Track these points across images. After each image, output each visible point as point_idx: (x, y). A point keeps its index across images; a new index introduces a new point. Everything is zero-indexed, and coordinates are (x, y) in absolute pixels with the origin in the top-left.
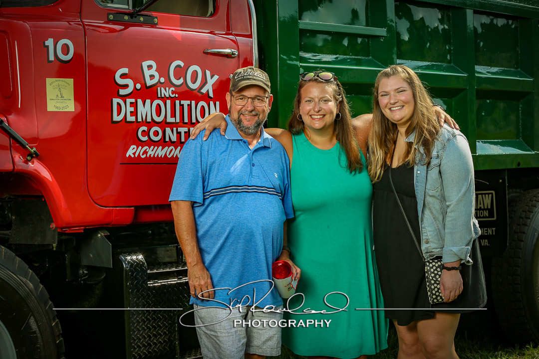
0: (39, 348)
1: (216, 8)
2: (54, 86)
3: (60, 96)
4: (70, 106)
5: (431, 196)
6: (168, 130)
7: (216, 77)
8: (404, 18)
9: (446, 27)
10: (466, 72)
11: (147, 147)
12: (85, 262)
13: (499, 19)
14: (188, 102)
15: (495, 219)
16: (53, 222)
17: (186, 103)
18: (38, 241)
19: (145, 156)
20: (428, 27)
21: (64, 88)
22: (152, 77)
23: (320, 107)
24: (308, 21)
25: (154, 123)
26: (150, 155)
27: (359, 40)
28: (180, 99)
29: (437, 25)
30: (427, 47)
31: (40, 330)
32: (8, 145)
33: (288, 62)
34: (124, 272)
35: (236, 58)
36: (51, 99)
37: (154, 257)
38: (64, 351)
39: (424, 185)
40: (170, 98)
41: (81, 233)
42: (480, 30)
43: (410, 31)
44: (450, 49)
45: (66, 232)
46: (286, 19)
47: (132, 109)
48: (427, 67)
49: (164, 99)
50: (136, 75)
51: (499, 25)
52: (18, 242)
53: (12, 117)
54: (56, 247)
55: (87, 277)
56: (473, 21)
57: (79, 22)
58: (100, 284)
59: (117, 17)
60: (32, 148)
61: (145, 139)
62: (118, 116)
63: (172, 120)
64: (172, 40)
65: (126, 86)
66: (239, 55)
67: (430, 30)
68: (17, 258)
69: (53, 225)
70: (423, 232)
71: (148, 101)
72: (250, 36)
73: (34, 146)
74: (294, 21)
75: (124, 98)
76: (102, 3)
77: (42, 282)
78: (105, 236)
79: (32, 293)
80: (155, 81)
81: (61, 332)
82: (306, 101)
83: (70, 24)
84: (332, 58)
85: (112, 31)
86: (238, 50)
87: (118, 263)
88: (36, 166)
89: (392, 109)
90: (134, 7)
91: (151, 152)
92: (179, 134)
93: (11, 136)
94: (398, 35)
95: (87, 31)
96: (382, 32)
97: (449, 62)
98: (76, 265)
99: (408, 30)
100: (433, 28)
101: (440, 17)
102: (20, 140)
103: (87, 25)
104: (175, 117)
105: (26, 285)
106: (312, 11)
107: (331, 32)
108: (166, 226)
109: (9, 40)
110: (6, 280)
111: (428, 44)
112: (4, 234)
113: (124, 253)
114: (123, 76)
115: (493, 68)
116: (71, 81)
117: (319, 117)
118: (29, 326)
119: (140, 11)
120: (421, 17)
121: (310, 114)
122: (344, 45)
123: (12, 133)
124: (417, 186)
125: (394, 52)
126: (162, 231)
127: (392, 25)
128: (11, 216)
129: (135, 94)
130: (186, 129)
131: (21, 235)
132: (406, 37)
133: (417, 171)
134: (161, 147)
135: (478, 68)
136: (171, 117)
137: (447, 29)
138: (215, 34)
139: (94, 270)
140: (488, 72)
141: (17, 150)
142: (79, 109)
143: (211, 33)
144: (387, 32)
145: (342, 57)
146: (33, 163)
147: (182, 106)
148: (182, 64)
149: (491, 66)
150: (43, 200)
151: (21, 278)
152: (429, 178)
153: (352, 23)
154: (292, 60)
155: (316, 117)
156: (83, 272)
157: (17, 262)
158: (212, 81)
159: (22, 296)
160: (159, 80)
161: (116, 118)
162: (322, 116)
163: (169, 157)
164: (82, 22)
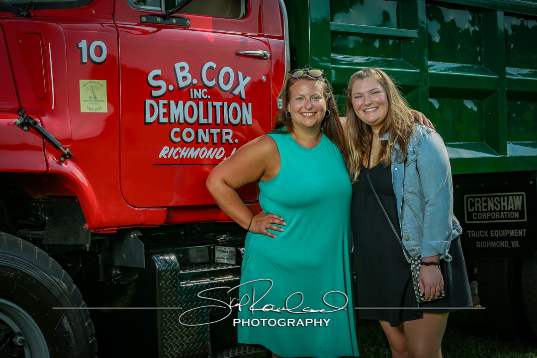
0: (72, 348)
1: (248, 10)
2: (87, 88)
3: (93, 98)
4: (103, 107)
5: (410, 193)
6: (200, 131)
7: (248, 79)
8: (434, 20)
9: (477, 29)
10: (497, 74)
11: (180, 148)
12: (118, 263)
13: (529, 21)
14: (221, 103)
15: (526, 220)
16: (86, 222)
17: (218, 104)
18: (71, 241)
19: (177, 157)
20: (459, 28)
21: (98, 90)
22: (185, 78)
23: (312, 105)
24: (340, 23)
25: (187, 124)
26: (183, 156)
27: (391, 42)
28: (212, 100)
29: (467, 27)
30: (458, 48)
31: (73, 330)
32: (42, 146)
33: (320, 63)
34: (157, 272)
35: (268, 60)
36: (84, 101)
37: (187, 258)
38: (97, 351)
39: (402, 182)
40: (202, 99)
41: (114, 233)
42: (510, 32)
43: (440, 32)
44: (481, 51)
45: (99, 233)
46: (318, 20)
47: (165, 110)
48: (458, 69)
49: (197, 101)
50: (169, 76)
51: (530, 27)
52: (51, 243)
53: (45, 119)
54: (89, 248)
55: (119, 277)
56: (504, 23)
57: (112, 23)
58: (133, 284)
59: (150, 19)
60: (65, 149)
61: (178, 140)
62: (151, 117)
63: (205, 121)
64: (204, 42)
65: (159, 88)
66: (271, 57)
67: (460, 32)
68: (51, 258)
69: (87, 226)
70: (403, 229)
71: (181, 103)
72: (282, 38)
73: (68, 147)
74: (325, 23)
75: (157, 99)
76: (134, 5)
77: (75, 283)
78: (138, 236)
79: (65, 293)
80: (188, 82)
81: (94, 332)
82: (297, 99)
83: (103, 26)
84: (364, 60)
85: (145, 33)
86: (270, 52)
87: (150, 263)
88: (69, 167)
89: (366, 111)
90: (166, 9)
91: (184, 153)
92: (211, 135)
93: (44, 137)
94: (429, 36)
95: (120, 33)
96: (413, 33)
97: (480, 64)
98: (109, 266)
99: (439, 31)
100: (463, 30)
101: (471, 19)
102: (54, 141)
103: (120, 27)
104: (208, 118)
105: (59, 285)
106: (343, 13)
107: (363, 33)
108: (199, 227)
109: (42, 42)
110: (39, 280)
111: (459, 46)
112: (37, 235)
113: (157, 254)
114: (156, 78)
115: (523, 70)
116: (104, 83)
117: (310, 114)
118: (62, 326)
119: (172, 13)
120: (452, 18)
121: (301, 111)
122: (376, 47)
123: (46, 135)
124: (395, 183)
125: (425, 53)
126: (194, 232)
127: (423, 26)
128: (45, 216)
129: (168, 95)
130: (218, 130)
131: (54, 235)
132: (437, 39)
133: (395, 168)
134: (193, 149)
135: (509, 70)
136: (204, 118)
137: (477, 31)
138: (247, 36)
139: (127, 270)
140: (518, 74)
141: (51, 151)
142: (113, 110)
143: (243, 35)
144: (418, 33)
145: (372, 59)
146: (66, 164)
147: (214, 107)
148: (214, 66)
149: (522, 68)
150: (77, 201)
151: (55, 278)
152: (406, 174)
153: (383, 25)
154: (324, 61)
155: (307, 115)
156: (116, 273)
157: (51, 262)
158: (244, 82)
159: (56, 296)
160: (192, 81)
161: (149, 119)
162: (313, 114)
163: (202, 158)
164: (115, 24)
